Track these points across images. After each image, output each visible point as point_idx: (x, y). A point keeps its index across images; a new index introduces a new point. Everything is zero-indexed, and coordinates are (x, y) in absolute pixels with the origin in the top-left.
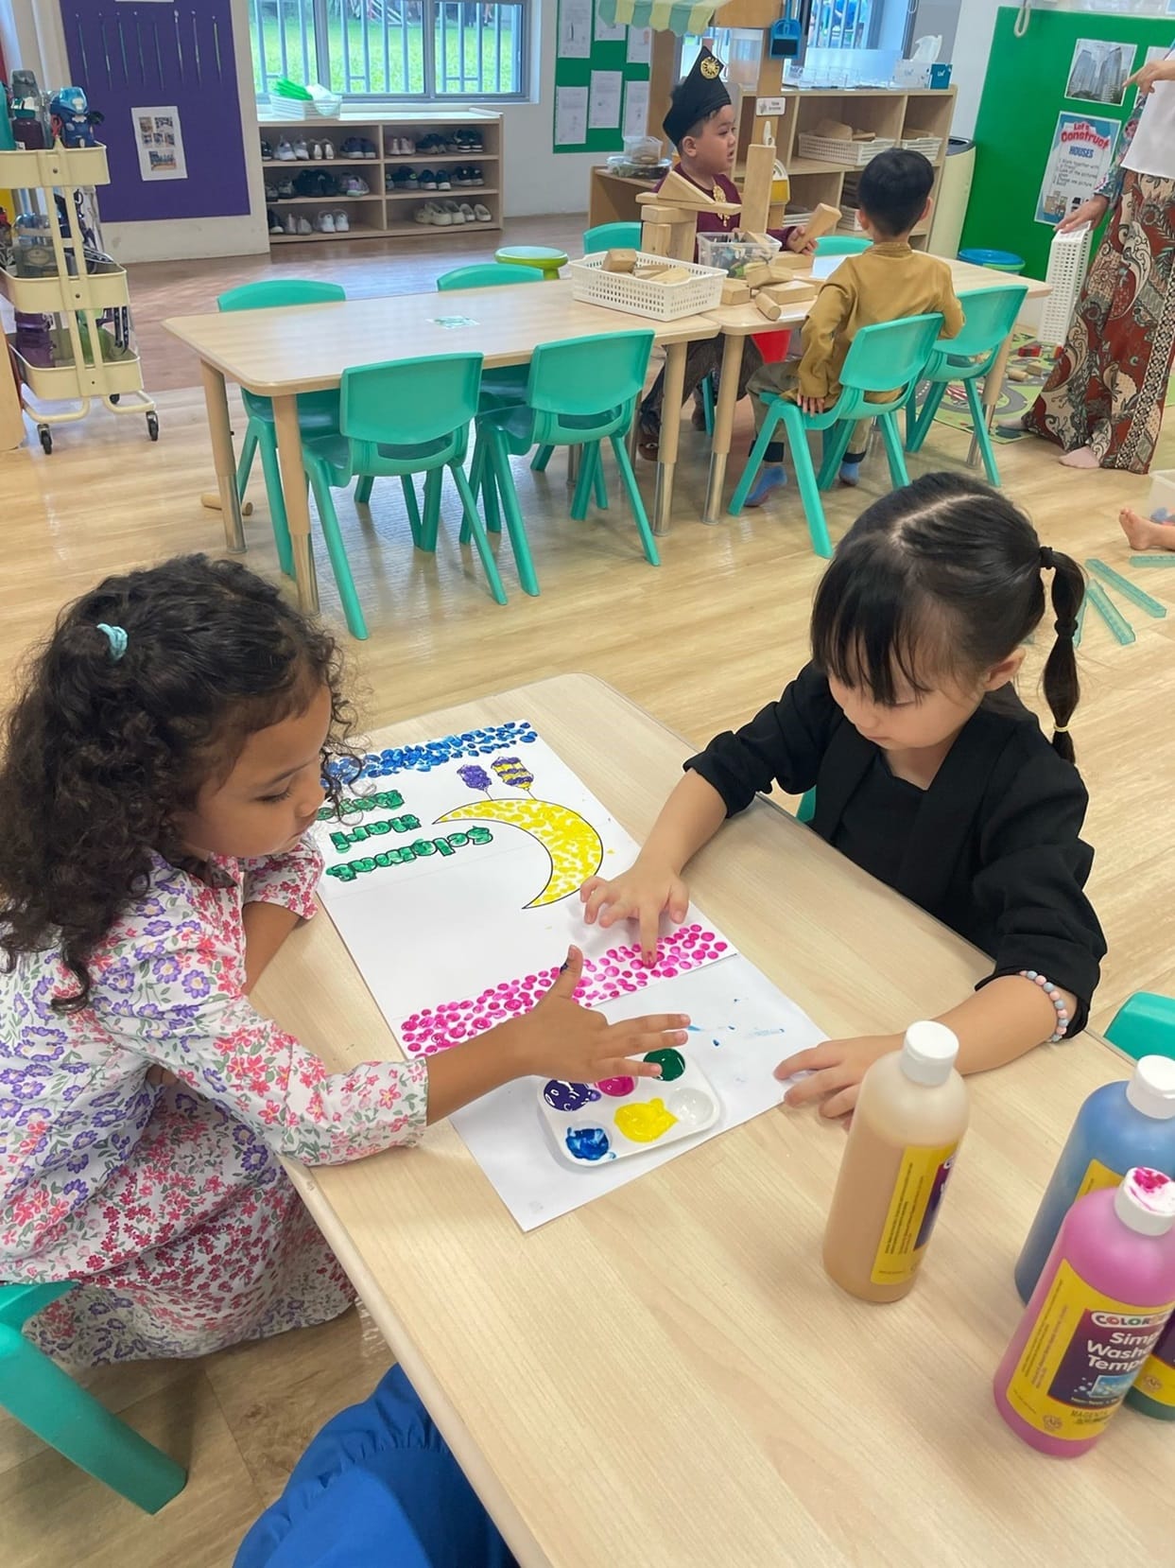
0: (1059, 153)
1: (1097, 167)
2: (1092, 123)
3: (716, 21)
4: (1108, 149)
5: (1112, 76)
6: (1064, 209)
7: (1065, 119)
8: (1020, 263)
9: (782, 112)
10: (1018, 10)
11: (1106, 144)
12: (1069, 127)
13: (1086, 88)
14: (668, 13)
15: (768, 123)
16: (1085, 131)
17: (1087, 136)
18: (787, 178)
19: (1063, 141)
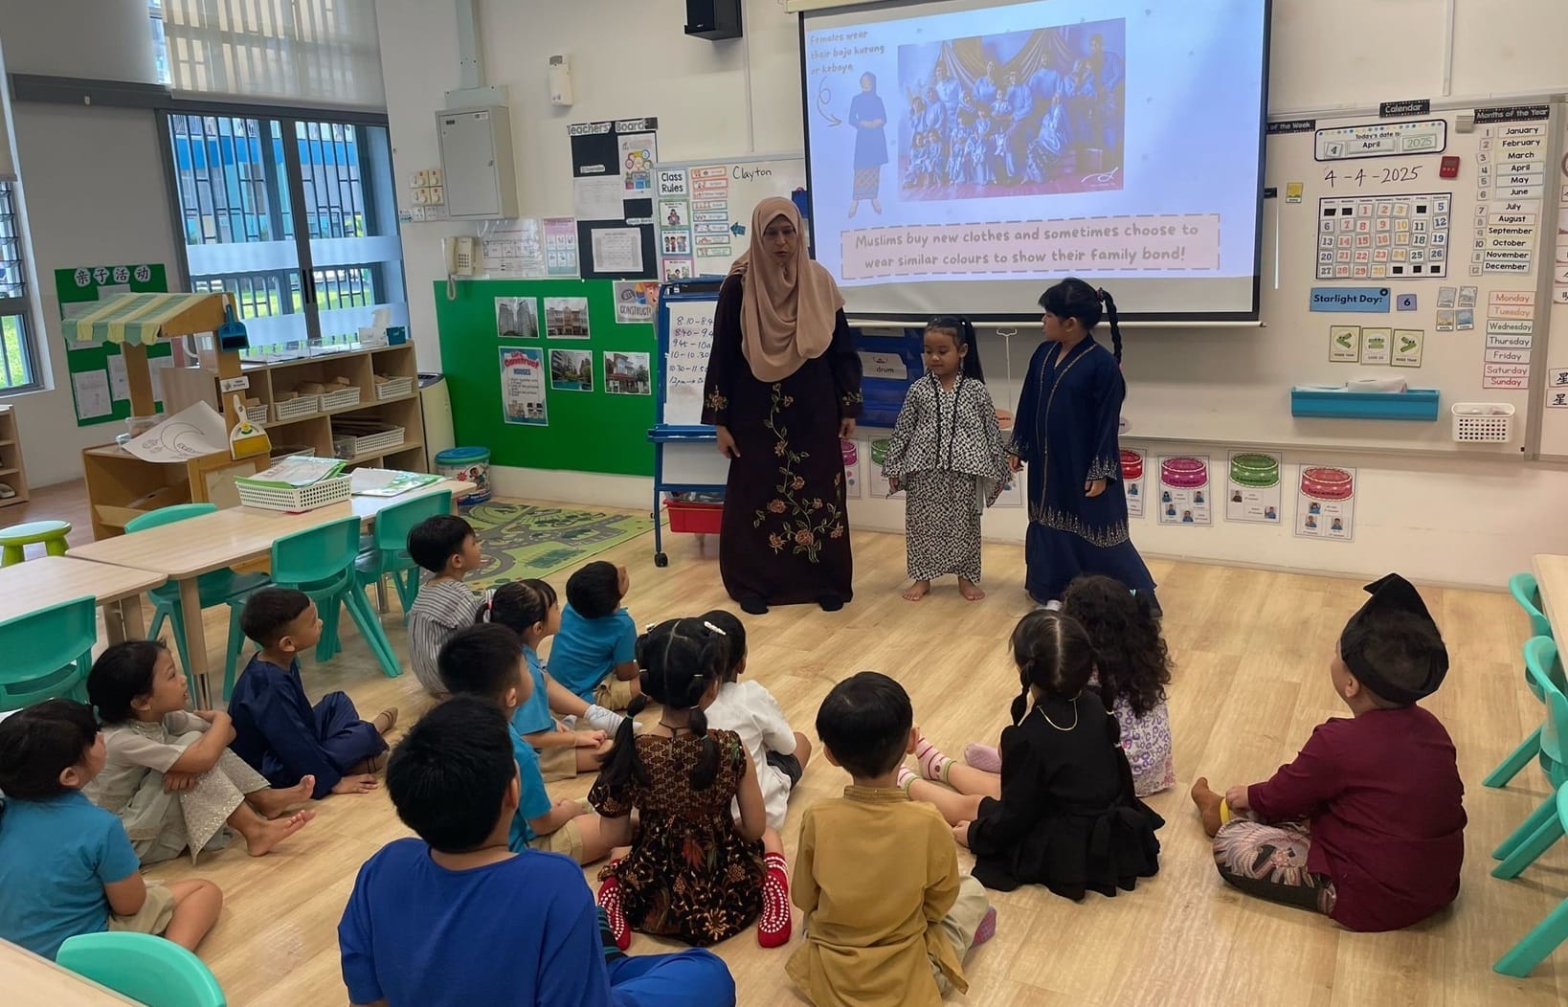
0: (507, 375)
1: (536, 381)
2: (523, 351)
3: (164, 332)
4: (539, 367)
5: (526, 320)
6: (523, 411)
7: (504, 351)
8: (487, 452)
9: (248, 387)
10: (446, 282)
11: (537, 364)
12: (508, 356)
13: (512, 329)
14: (122, 330)
15: (236, 397)
16: (519, 357)
17: (523, 361)
18: (264, 432)
19: (508, 366)
